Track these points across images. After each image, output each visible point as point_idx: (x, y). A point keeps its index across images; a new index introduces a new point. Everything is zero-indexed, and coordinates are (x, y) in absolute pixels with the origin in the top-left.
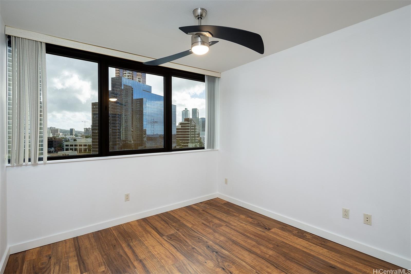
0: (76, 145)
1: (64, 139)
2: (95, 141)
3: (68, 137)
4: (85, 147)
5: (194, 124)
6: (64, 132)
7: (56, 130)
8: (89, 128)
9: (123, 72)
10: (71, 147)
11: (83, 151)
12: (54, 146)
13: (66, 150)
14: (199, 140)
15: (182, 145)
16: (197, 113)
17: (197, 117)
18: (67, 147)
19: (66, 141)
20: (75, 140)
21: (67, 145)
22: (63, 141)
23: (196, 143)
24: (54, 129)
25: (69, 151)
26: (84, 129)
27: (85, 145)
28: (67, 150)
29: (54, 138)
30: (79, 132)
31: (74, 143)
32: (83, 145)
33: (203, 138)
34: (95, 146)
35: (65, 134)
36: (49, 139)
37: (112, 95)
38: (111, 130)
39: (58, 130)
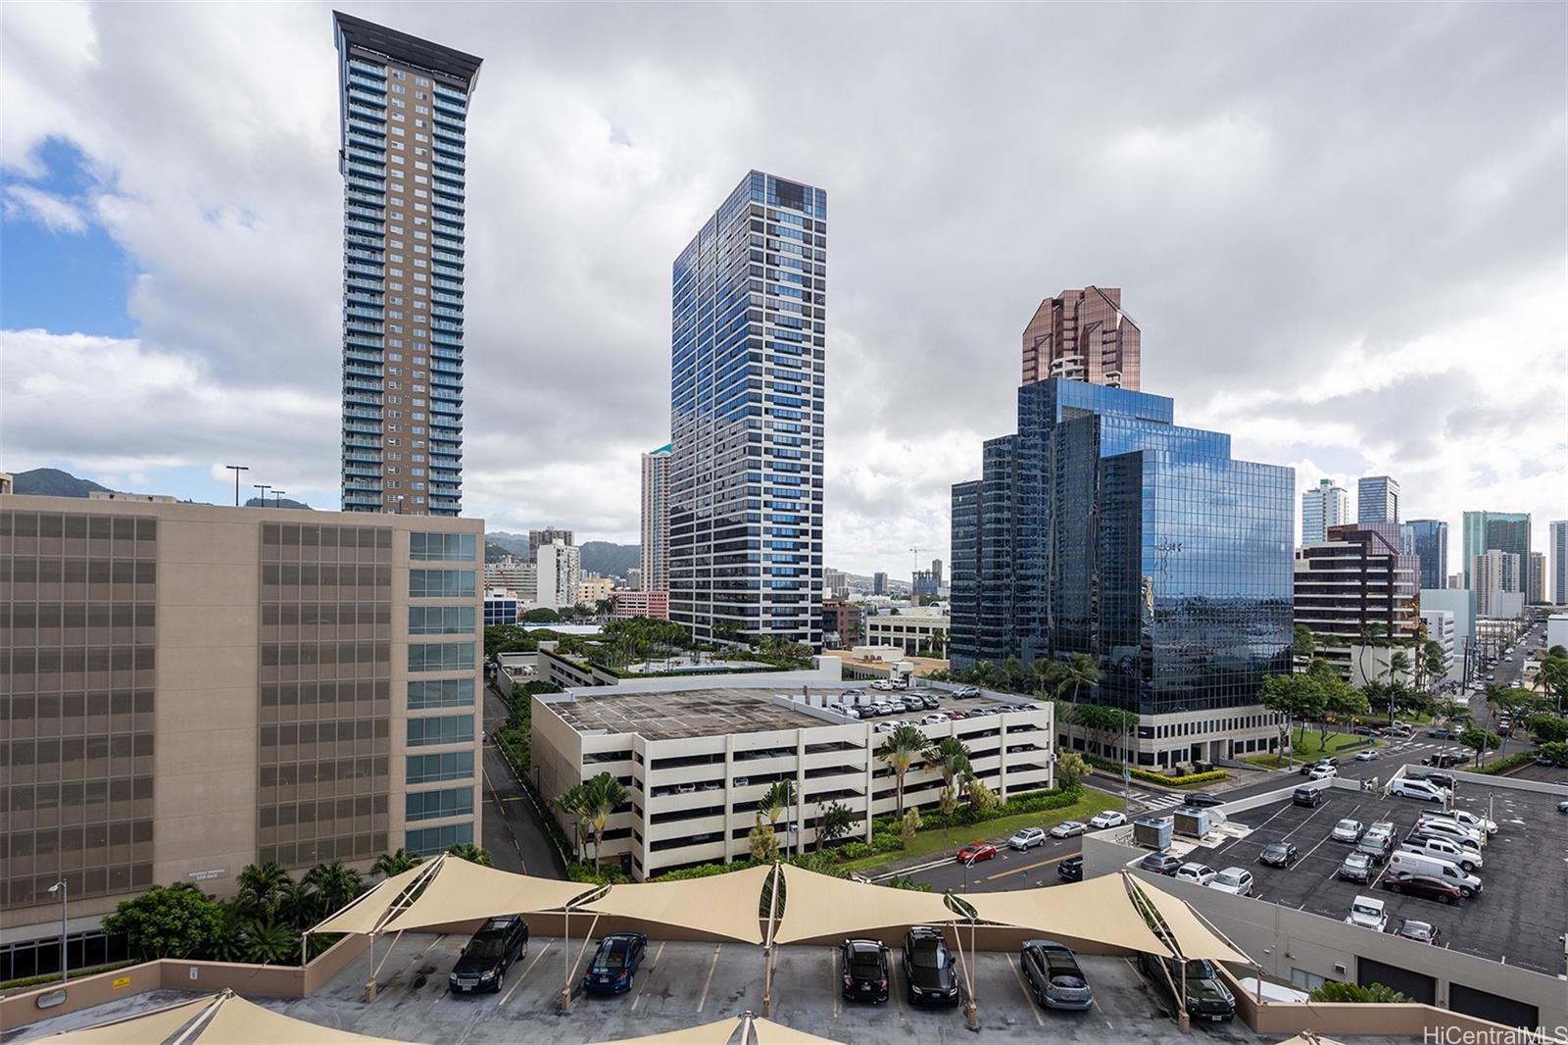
0: (898, 629)
1: (863, 607)
2: (960, 617)
3: (875, 600)
4: (923, 636)
5: (1387, 551)
6: (859, 585)
7: (839, 577)
8: (928, 573)
9: (1051, 360)
10: (886, 634)
11: (917, 650)
12: (840, 627)
13: (871, 644)
14: (1415, 632)
15: (1319, 649)
16: (1390, 499)
17: (1390, 516)
18: (874, 633)
19: (870, 614)
20: (894, 612)
21: (874, 628)
22: (863, 614)
23: (1398, 644)
24: (833, 574)
25: (880, 647)
26: (914, 573)
27: (924, 630)
28: (874, 642)
29: (840, 604)
30: (898, 584)
31: (893, 621)
32: (918, 629)
33: (1436, 623)
34: (960, 636)
35: (864, 590)
36: (826, 605)
37: (1020, 451)
38: (1014, 579)
39: (843, 576)
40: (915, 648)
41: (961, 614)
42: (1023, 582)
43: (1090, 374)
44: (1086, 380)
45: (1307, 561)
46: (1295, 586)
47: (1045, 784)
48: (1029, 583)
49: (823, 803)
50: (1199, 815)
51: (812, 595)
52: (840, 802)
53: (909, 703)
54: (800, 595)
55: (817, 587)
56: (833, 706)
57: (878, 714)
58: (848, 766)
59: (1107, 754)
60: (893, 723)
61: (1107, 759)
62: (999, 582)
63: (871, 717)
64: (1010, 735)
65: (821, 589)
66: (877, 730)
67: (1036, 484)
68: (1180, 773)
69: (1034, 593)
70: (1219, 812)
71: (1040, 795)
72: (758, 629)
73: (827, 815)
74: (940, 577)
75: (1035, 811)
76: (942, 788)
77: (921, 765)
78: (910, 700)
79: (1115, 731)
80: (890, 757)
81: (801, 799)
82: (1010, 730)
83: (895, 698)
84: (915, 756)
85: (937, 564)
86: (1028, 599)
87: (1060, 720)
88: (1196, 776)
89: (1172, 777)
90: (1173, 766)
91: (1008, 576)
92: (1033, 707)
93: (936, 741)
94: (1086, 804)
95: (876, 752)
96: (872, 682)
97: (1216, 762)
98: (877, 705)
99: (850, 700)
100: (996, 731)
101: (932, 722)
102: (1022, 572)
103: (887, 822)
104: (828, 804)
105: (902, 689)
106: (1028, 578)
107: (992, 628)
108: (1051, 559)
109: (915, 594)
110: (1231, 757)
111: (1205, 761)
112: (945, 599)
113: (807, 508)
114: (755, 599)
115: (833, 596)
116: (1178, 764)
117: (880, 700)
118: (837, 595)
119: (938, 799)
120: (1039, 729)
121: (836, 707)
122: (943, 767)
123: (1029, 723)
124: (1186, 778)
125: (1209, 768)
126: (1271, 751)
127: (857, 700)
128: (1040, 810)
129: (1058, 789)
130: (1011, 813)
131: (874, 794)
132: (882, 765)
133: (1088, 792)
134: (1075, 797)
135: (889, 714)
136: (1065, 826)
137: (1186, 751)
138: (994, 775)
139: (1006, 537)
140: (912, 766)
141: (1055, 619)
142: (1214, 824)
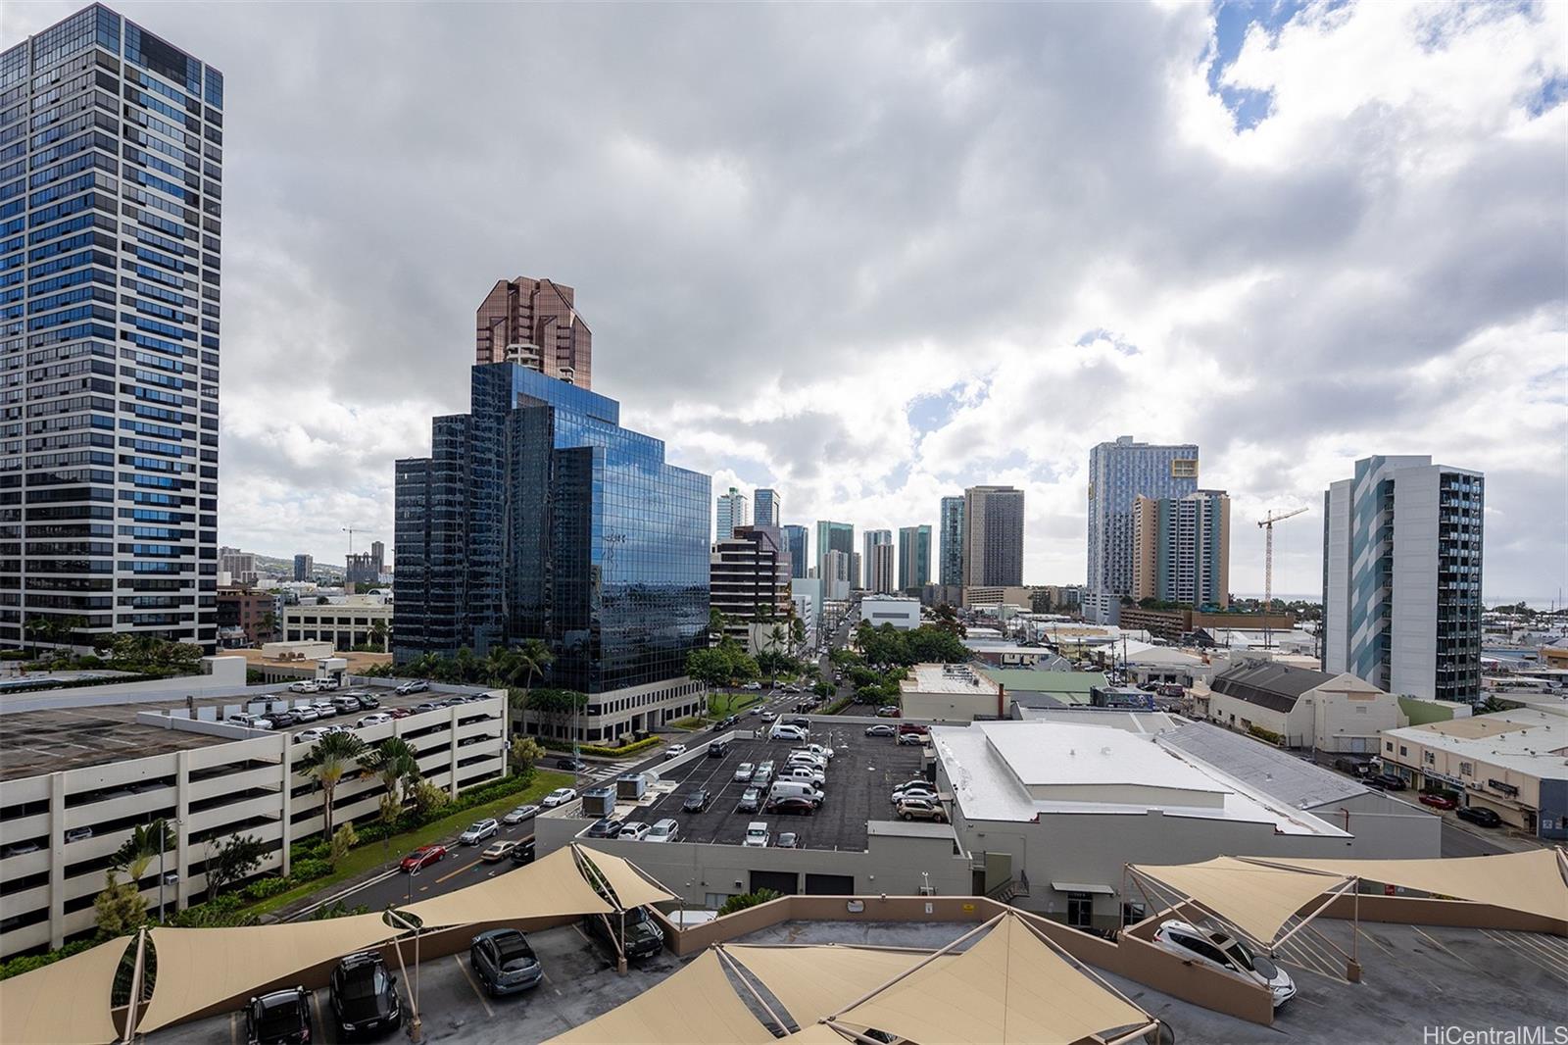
0: (327, 621)
1: (279, 596)
2: (405, 606)
3: (294, 587)
4: (362, 628)
5: (772, 549)
6: (273, 569)
7: (243, 558)
8: (366, 556)
9: (507, 345)
10: (310, 627)
11: (352, 644)
12: (243, 621)
13: (290, 639)
14: (788, 611)
15: (727, 627)
16: (774, 506)
17: (774, 521)
18: (294, 627)
19: (288, 603)
20: (322, 601)
21: (294, 620)
22: (278, 604)
23: (778, 621)
24: (235, 555)
25: (302, 642)
26: (348, 557)
27: (361, 621)
28: (294, 636)
29: (244, 592)
30: (327, 569)
31: (320, 612)
32: (353, 621)
33: (800, 606)
34: (405, 626)
35: (280, 576)
36: (223, 593)
37: (473, 432)
38: (466, 564)
39: (249, 558)
40: (349, 641)
41: (406, 603)
42: (476, 568)
43: (545, 365)
44: (542, 371)
45: (720, 554)
46: (712, 575)
47: (499, 772)
48: (482, 569)
49: (218, 839)
50: (637, 779)
51: (200, 581)
52: (243, 834)
53: (342, 705)
54: (181, 581)
55: (212, 570)
56: (233, 718)
57: (298, 721)
58: (256, 789)
59: (559, 735)
60: (320, 730)
61: (559, 740)
62: (450, 568)
63: (289, 725)
64: (462, 727)
65: (215, 574)
66: (297, 740)
67: (490, 468)
68: (623, 743)
69: (488, 580)
70: (653, 773)
71: (493, 785)
72: (110, 625)
73: (224, 854)
74: (381, 561)
75: (488, 802)
76: (383, 795)
77: (356, 774)
78: (342, 702)
79: (566, 712)
80: (314, 771)
81: (184, 840)
82: (462, 722)
83: (322, 701)
84: (349, 764)
85: (378, 547)
86: (482, 585)
87: (514, 707)
88: (636, 744)
89: (615, 748)
90: (617, 738)
91: (460, 562)
92: (486, 697)
93: (375, 744)
94: (538, 786)
95: (295, 767)
96: (291, 685)
97: (652, 730)
98: (297, 711)
99: (261, 707)
100: (447, 726)
101: (370, 724)
102: (476, 558)
103: (311, 847)
104: (225, 840)
105: (332, 690)
106: (481, 564)
107: (442, 616)
108: (506, 546)
109: (349, 579)
110: (663, 723)
111: (642, 731)
112: (387, 586)
113: (192, 469)
114: (107, 586)
115: (234, 583)
116: (621, 736)
117: (302, 705)
118: (240, 580)
119: (378, 808)
120: (492, 718)
121: (239, 719)
122: (384, 771)
123: (482, 713)
124: (627, 747)
125: (646, 736)
126: (693, 715)
127: (269, 707)
128: (493, 800)
129: (512, 775)
130: (462, 808)
131: (292, 817)
132: (304, 781)
133: (542, 773)
134: (528, 781)
135: (314, 720)
136: (519, 811)
137: (628, 723)
138: (444, 771)
139: (459, 521)
140: (343, 776)
141: (509, 606)
142: (649, 785)
